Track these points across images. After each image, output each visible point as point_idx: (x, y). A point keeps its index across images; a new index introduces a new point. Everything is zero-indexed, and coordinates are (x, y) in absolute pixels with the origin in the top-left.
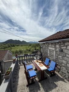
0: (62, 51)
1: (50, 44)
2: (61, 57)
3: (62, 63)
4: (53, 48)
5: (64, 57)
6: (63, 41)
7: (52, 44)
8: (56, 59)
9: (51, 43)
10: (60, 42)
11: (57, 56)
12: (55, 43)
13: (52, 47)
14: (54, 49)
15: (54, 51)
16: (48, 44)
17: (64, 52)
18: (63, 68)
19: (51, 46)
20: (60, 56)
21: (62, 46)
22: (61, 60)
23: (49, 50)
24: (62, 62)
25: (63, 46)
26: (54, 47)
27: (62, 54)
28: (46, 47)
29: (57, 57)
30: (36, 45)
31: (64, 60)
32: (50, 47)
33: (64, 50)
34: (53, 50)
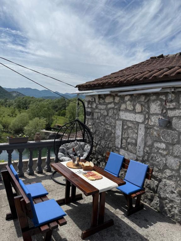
0: (168, 124)
1: (127, 98)
2: (163, 146)
3: (166, 167)
4: (138, 116)
5: (173, 145)
6: (175, 88)
7: (134, 98)
8: (144, 157)
9: (131, 95)
10: (166, 94)
11: (149, 143)
12: (146, 95)
13: (134, 111)
14: (139, 118)
15: (142, 127)
16: (117, 99)
17: (175, 130)
18: (165, 185)
19: (130, 108)
20: (161, 142)
21: (172, 105)
22: (164, 156)
23: (119, 123)
24: (166, 165)
25: (174, 109)
26: (141, 113)
27: (168, 135)
28: (108, 110)
29: (152, 146)
30: (55, 107)
31: (172, 155)
32: (126, 110)
33: (174, 121)
34: (138, 123)
